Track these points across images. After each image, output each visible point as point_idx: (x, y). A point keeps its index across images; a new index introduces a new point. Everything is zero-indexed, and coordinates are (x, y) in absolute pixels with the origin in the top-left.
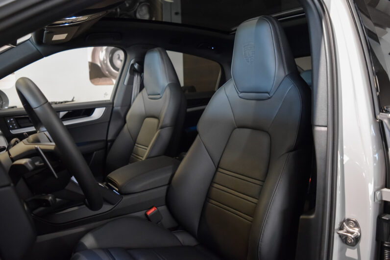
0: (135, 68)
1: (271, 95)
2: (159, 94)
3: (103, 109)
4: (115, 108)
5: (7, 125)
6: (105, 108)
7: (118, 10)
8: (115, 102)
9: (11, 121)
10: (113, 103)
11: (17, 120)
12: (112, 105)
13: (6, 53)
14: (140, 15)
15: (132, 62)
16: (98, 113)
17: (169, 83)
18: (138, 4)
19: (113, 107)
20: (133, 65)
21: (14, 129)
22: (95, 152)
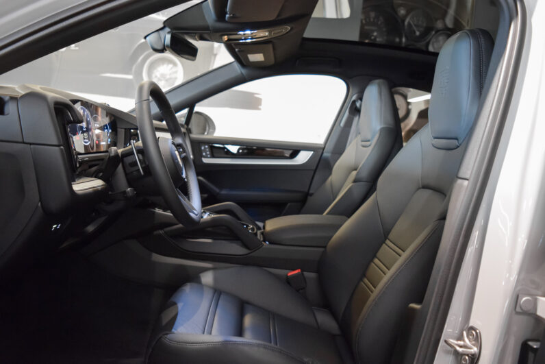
0: (356, 107)
1: (460, 142)
2: (369, 141)
3: (311, 153)
4: (325, 154)
5: (201, 152)
6: (312, 152)
7: (404, 40)
8: (327, 146)
9: (205, 148)
10: (324, 148)
11: (212, 148)
12: (321, 151)
13: (221, 69)
14: (433, 47)
15: (354, 98)
16: (303, 157)
17: (382, 126)
18: (433, 33)
19: (323, 153)
20: (354, 102)
21: (206, 157)
22: (289, 204)
